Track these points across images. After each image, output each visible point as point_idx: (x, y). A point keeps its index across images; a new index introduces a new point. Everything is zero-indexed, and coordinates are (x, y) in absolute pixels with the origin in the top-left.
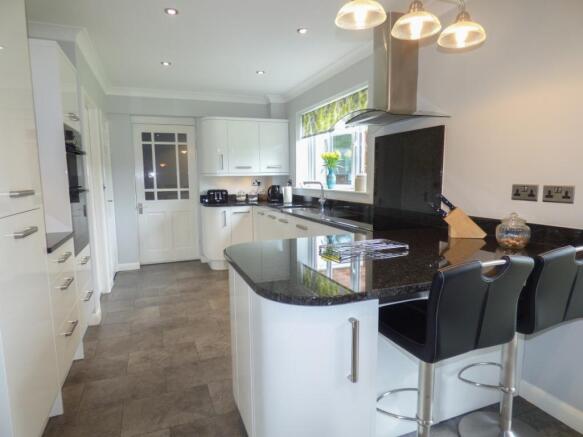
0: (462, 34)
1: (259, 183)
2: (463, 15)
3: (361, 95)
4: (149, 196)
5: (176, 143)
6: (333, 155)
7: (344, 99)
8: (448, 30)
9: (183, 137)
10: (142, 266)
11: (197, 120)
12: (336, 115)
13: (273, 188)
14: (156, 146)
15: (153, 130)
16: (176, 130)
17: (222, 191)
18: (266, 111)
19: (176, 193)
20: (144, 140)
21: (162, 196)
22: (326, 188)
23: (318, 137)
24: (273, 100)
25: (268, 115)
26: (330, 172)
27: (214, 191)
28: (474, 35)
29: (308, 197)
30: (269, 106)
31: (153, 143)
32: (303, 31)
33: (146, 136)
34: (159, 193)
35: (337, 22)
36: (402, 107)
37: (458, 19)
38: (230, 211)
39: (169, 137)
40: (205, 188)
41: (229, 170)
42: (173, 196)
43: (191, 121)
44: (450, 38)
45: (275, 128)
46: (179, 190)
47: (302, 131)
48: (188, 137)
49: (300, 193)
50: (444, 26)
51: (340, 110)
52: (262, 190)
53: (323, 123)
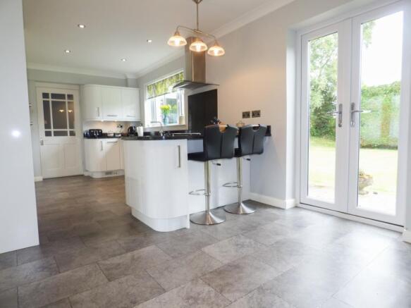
0: (216, 51)
1: (121, 126)
2: (216, 44)
3: (180, 75)
4: (48, 134)
5: (66, 100)
6: (166, 107)
7: (172, 77)
8: (211, 49)
9: (70, 97)
10: (44, 179)
11: (80, 87)
12: (167, 85)
13: (131, 128)
14: (53, 102)
15: (50, 91)
16: (66, 93)
17: (98, 130)
18: (125, 83)
19: (66, 132)
20: (43, 98)
21: (56, 134)
22: (163, 125)
23: (157, 98)
24: (129, 77)
25: (127, 85)
26: (165, 116)
27: (93, 130)
28: (220, 52)
29: (152, 132)
30: (126, 80)
31: (50, 100)
32: (150, 41)
33: (45, 95)
34: (54, 132)
35: (168, 43)
36: (199, 80)
37: (214, 45)
38: (105, 141)
39: (62, 96)
40: (86, 128)
41: (103, 117)
42: (64, 134)
43: (77, 87)
44: (212, 51)
45: (131, 92)
46: (68, 130)
47: (147, 95)
48: (74, 97)
49: (148, 131)
50: (209, 48)
51: (170, 83)
52: (124, 130)
53: (160, 90)
